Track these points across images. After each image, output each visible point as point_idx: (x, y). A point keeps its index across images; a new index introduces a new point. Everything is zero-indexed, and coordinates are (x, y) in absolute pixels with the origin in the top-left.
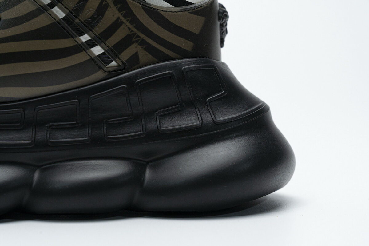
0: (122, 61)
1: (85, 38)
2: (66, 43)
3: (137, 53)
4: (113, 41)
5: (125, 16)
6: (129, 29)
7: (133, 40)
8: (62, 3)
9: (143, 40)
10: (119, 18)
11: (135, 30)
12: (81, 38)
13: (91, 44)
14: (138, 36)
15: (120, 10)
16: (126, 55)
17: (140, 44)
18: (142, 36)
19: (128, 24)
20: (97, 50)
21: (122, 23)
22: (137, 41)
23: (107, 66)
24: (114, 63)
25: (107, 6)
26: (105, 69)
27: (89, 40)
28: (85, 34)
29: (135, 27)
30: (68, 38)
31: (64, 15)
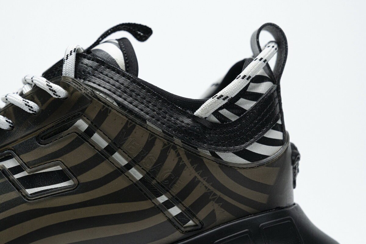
0: (199, 220)
1: (162, 199)
2: (144, 205)
3: (214, 210)
4: (190, 200)
5: (201, 176)
6: (206, 187)
7: (210, 198)
8: (139, 165)
9: (220, 197)
10: (196, 177)
11: (211, 188)
12: (159, 199)
13: (168, 205)
14: (215, 195)
15: (196, 170)
16: (202, 214)
17: (216, 202)
18: (219, 193)
19: (205, 183)
20: (175, 211)
21: (199, 181)
22: (213, 200)
23: (185, 226)
24: (191, 223)
25: (184, 165)
26: (182, 229)
27: (166, 201)
28: (163, 195)
29: (212, 185)
30: (146, 200)
31: (141, 176)
